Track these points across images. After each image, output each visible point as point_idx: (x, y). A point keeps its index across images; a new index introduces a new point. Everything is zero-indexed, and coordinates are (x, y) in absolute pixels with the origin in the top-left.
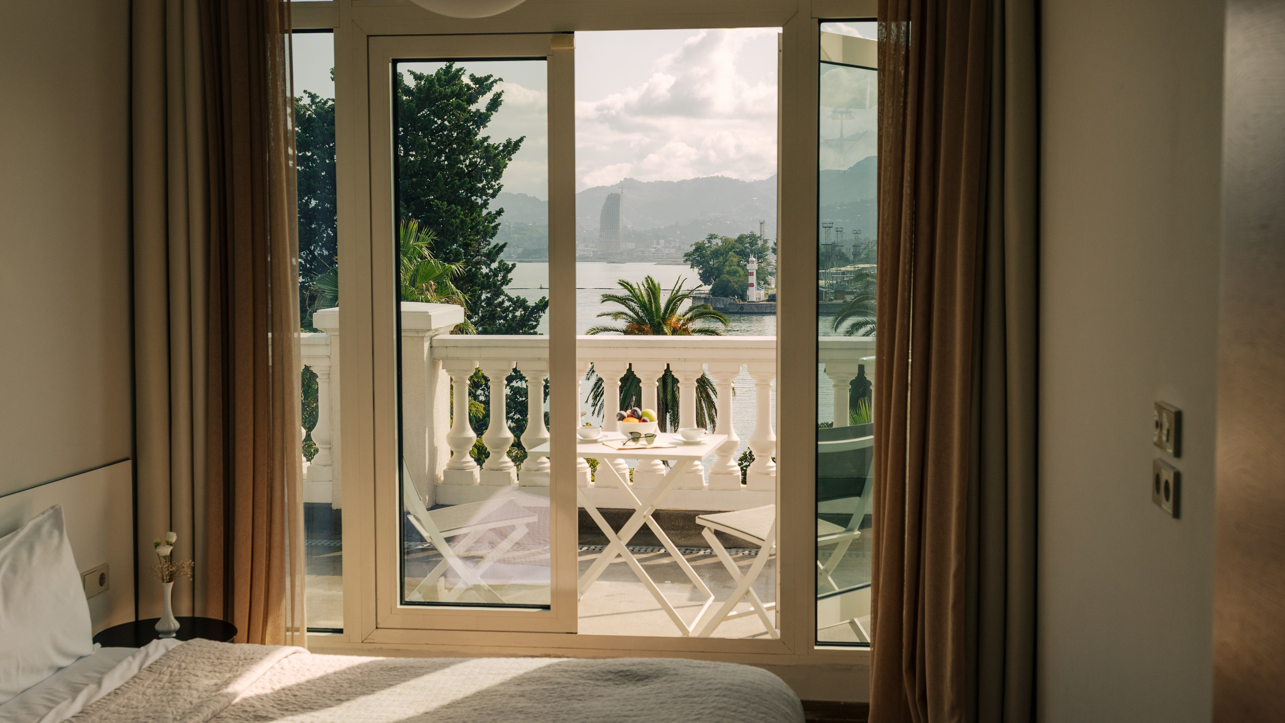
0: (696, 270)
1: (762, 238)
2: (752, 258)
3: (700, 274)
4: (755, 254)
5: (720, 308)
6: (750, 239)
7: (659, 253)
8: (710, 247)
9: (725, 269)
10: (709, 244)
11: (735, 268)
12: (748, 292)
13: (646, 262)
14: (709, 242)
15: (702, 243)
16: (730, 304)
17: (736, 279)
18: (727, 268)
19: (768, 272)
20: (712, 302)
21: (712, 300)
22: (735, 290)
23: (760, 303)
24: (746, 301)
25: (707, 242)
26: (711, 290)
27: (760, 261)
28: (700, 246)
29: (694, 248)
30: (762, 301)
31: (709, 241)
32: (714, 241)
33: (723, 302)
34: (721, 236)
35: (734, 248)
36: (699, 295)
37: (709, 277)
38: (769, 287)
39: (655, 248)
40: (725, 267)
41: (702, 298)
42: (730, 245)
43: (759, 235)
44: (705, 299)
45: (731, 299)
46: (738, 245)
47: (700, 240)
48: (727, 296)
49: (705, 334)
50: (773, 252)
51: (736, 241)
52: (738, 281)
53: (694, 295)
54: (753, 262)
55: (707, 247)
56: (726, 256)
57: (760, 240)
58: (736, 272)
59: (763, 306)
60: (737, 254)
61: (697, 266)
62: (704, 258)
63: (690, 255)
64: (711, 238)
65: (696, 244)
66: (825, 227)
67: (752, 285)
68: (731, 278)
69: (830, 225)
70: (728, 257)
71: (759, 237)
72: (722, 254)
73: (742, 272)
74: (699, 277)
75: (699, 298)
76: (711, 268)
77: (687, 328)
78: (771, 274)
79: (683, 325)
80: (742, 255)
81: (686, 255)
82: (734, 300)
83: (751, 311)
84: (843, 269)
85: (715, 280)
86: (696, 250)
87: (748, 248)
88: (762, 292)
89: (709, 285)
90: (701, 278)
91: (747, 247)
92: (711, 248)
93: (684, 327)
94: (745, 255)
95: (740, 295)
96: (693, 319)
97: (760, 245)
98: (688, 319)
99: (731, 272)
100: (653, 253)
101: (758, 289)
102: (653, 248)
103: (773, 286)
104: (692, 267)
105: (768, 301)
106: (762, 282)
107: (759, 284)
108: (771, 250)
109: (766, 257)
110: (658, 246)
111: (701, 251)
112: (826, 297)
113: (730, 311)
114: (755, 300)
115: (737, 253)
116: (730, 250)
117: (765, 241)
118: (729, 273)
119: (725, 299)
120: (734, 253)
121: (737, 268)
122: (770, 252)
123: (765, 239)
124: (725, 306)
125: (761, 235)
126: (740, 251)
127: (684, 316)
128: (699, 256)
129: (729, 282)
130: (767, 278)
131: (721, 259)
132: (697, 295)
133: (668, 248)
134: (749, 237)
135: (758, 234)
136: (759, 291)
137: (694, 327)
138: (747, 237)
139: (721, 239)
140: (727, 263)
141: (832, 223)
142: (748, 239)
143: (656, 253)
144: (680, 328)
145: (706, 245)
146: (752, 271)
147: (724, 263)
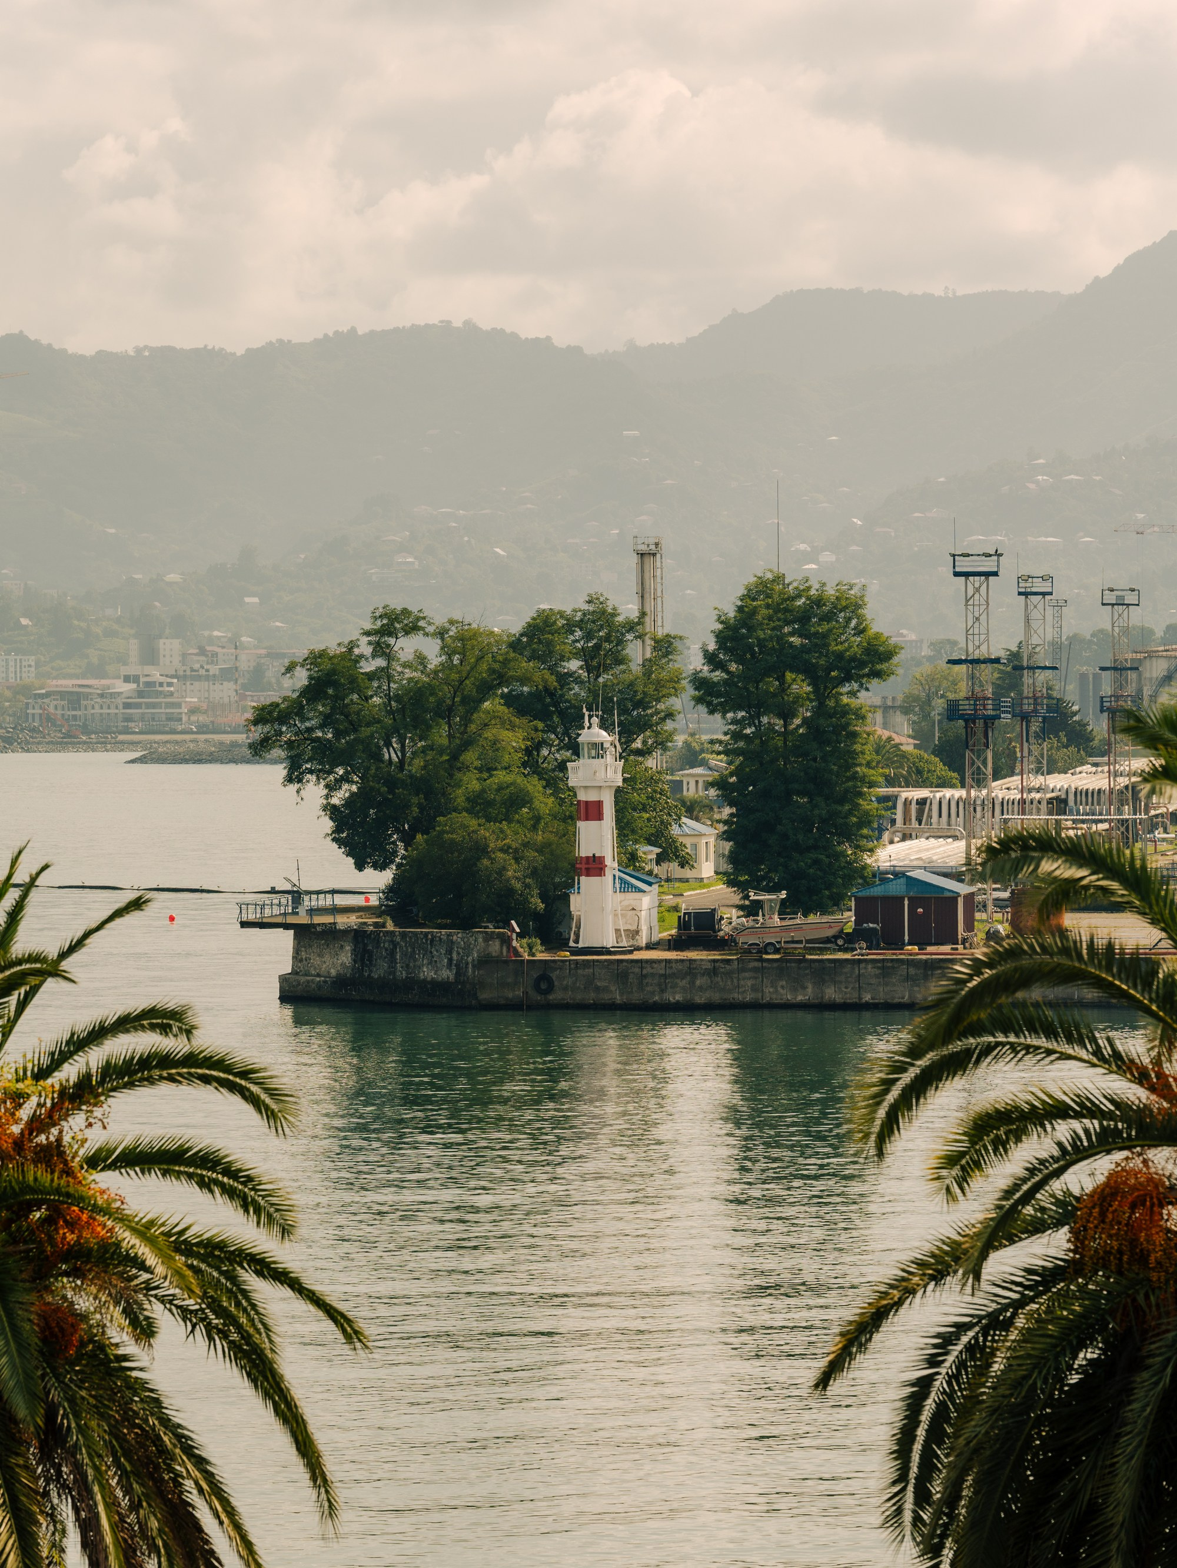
0: (314, 791)
1: (648, 626)
2: (593, 733)
3: (333, 811)
4: (608, 711)
5: (433, 982)
6: (588, 636)
7: (154, 706)
8: (383, 674)
9: (458, 785)
10: (381, 662)
11: (509, 778)
12: (577, 903)
13: (90, 747)
14: (381, 650)
15: (342, 656)
16: (485, 961)
17: (513, 835)
18: (471, 783)
19: (683, 803)
20: (392, 954)
21: (395, 945)
22: (511, 891)
23: (637, 956)
24: (563, 944)
25: (367, 650)
26: (391, 891)
27: (638, 744)
28: (333, 672)
29: (301, 678)
30: (649, 947)
31: (378, 644)
32: (406, 647)
33: (449, 952)
34: (440, 620)
35: (502, 679)
36: (328, 919)
37: (381, 824)
38: (687, 873)
39: (136, 679)
40: (458, 775)
41: (346, 932)
42: (484, 666)
43: (634, 615)
44: (358, 935)
45: (489, 937)
46: (525, 666)
47: (331, 642)
48: (467, 924)
49: (165, 1173)
50: (699, 700)
51: (515, 645)
52: (526, 845)
53: (303, 919)
54: (598, 750)
55: (371, 676)
56: (467, 720)
57: (640, 637)
58: (517, 800)
59: (647, 970)
60: (521, 712)
61: (319, 773)
62: (355, 730)
63: (283, 718)
64: (387, 631)
65: (315, 658)
66: (967, 575)
67: (595, 866)
68: (487, 832)
69: (989, 565)
70: (473, 727)
71: (631, 626)
72: (445, 712)
73: (544, 802)
74: (328, 825)
75: (331, 935)
76: (391, 783)
77: (59, 1140)
78: (692, 809)
79: (37, 1124)
80: (543, 715)
81: (264, 716)
82: (506, 941)
83: (591, 997)
84: (1058, 782)
85: (408, 839)
86: (314, 691)
87: (578, 681)
88: (647, 901)
89: (380, 866)
90: (338, 830)
91: (570, 674)
92: (390, 678)
93: (42, 1138)
94: (562, 714)
95: (536, 915)
96: (92, 1090)
97: (636, 666)
98: (63, 1092)
99: (490, 803)
100: (127, 706)
101: (625, 887)
102: (127, 679)
103: (707, 869)
104: (294, 776)
105: (675, 944)
106: (648, 852)
107: (630, 861)
108: (690, 691)
109: (669, 725)
110: (149, 669)
111: (336, 698)
112: (970, 926)
113: (485, 996)
114: (610, 941)
115: (519, 705)
116: (486, 689)
117: (665, 647)
118: (479, 805)
119: (458, 936)
120: (507, 704)
121: (520, 780)
122: (682, 701)
123: (660, 633)
124: (458, 974)
125: (643, 614)
126: (536, 696)
127: (42, 1074)
128: (327, 721)
129: (481, 850)
130: (675, 830)
131: (441, 734)
132: (318, 920)
133: (199, 678)
134: (580, 624)
135: (628, 610)
136: (631, 898)
137: (96, 1139)
138: (570, 626)
139: (441, 633)
140: (470, 757)
141: (998, 554)
142: (578, 633)
143: (138, 706)
144: (19, 1144)
145: (368, 666)
146: (592, 797)
147: (455, 757)
